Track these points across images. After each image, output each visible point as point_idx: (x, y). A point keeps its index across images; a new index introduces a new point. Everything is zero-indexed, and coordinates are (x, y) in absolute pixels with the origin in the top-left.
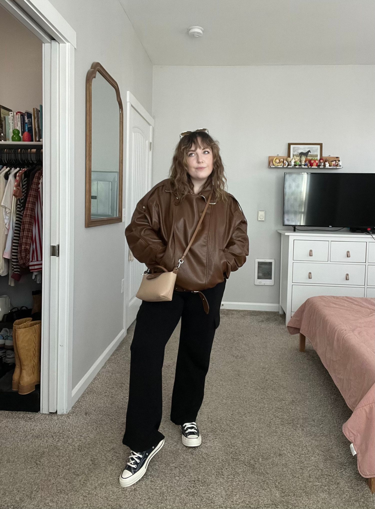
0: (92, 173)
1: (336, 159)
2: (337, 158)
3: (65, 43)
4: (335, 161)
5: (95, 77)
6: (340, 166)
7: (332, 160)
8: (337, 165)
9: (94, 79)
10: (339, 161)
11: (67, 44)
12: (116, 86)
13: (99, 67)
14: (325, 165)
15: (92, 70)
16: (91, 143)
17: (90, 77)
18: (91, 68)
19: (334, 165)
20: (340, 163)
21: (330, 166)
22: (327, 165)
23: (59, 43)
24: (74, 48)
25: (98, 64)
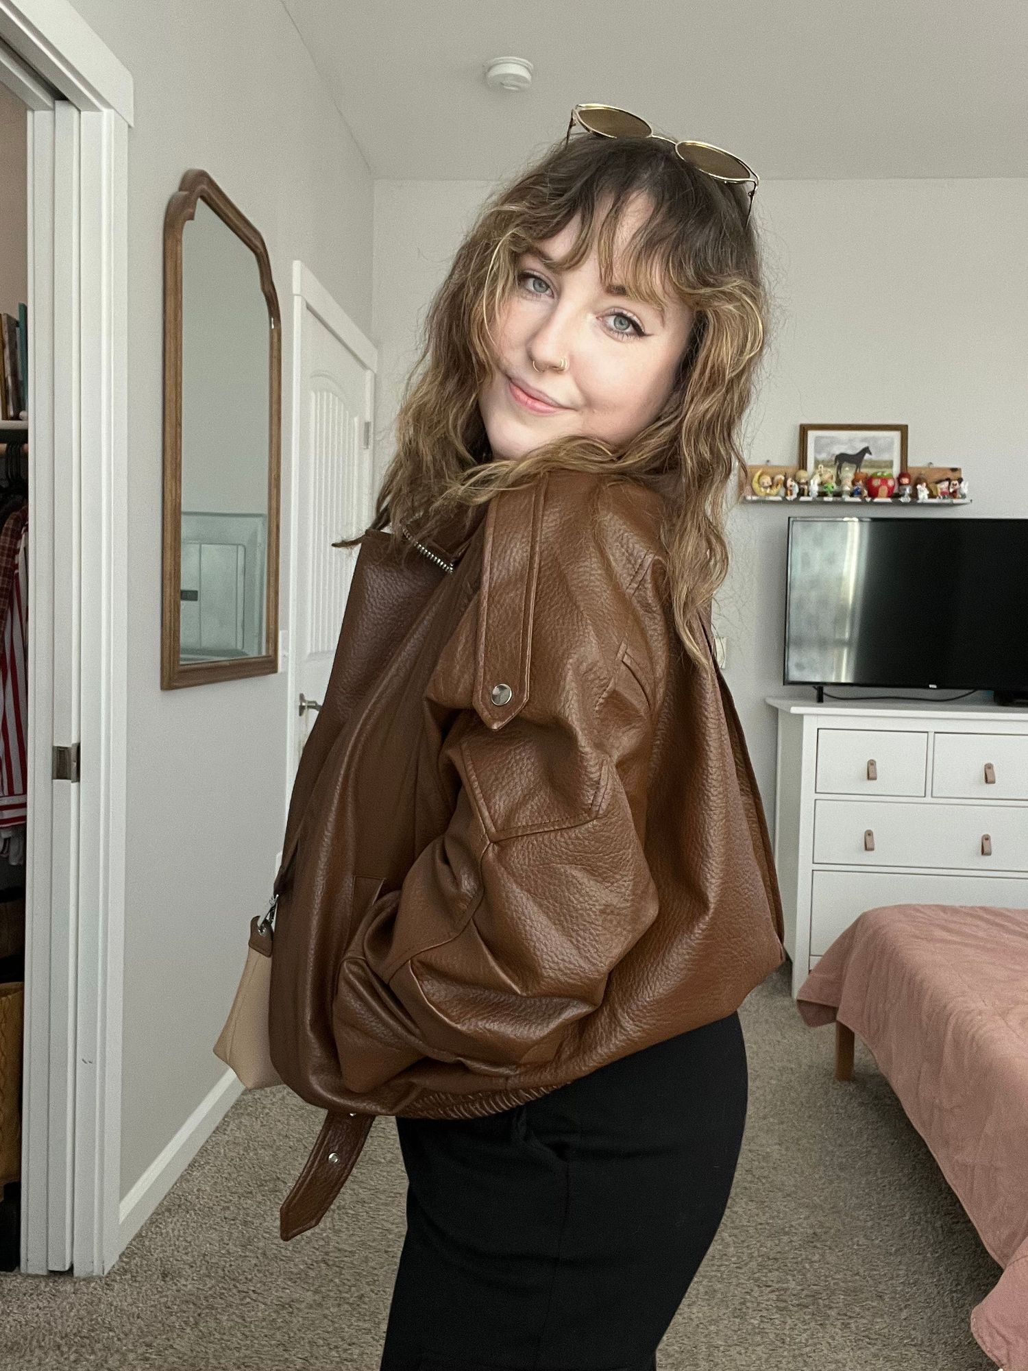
0: (183, 518)
1: (950, 475)
2: (954, 470)
3: (98, 110)
4: (948, 480)
5: (192, 217)
6: (964, 496)
7: (937, 477)
8: (954, 495)
9: (188, 223)
10: (960, 480)
11: (105, 111)
12: (259, 244)
13: (205, 187)
14: (914, 495)
15: (184, 194)
16: (178, 424)
17: (175, 218)
18: (181, 189)
19: (943, 494)
20: (964, 488)
21: (931, 496)
22: (923, 494)
23: (79, 111)
24: (127, 126)
25: (202, 176)
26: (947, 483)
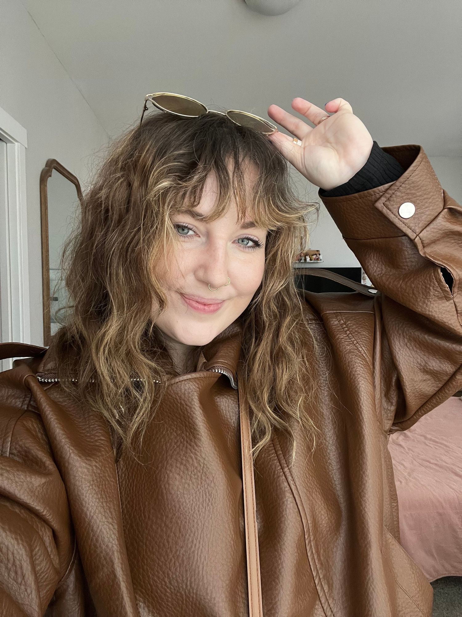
1: (316, 253)
2: (318, 251)
3: (13, 143)
5: (50, 176)
6: (321, 260)
7: (312, 253)
8: (318, 259)
9: (50, 178)
10: (320, 255)
11: (16, 143)
12: (76, 181)
13: (55, 165)
14: (305, 260)
15: (47, 168)
17: (44, 177)
18: (46, 166)
19: (314, 259)
20: (321, 257)
21: (311, 260)
22: (308, 259)
23: (6, 143)
24: (24, 148)
25: (54, 161)
26: (315, 256)
